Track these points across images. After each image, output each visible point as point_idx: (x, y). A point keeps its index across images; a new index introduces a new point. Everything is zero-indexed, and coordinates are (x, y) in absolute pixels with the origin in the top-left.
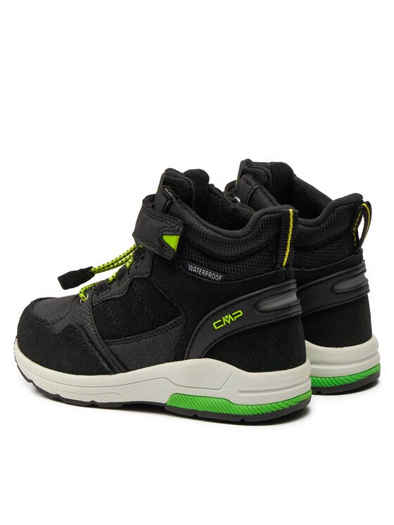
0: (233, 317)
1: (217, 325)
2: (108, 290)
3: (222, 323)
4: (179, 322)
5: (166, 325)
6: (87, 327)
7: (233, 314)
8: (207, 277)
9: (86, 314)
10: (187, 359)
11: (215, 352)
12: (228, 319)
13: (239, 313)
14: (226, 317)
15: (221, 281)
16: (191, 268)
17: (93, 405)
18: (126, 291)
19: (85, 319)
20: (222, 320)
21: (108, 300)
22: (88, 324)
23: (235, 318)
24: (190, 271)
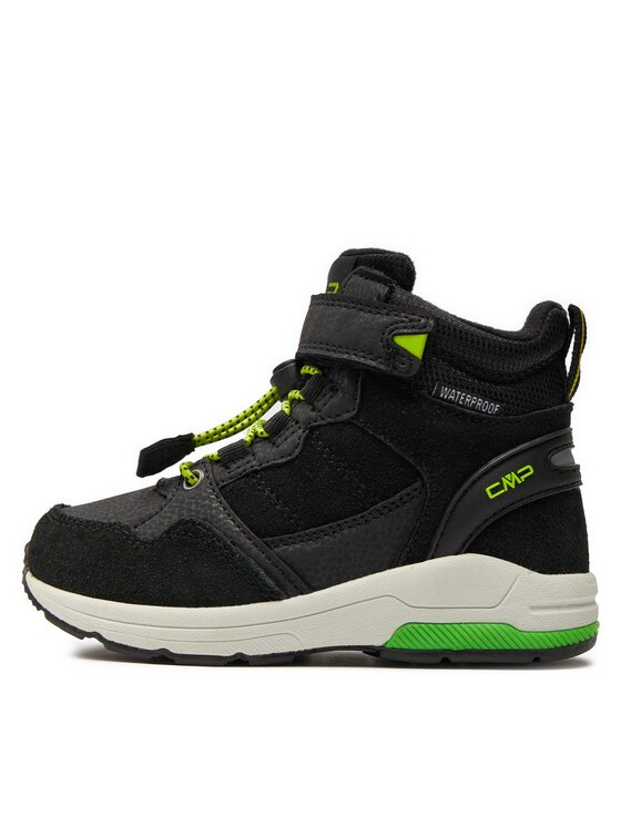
0: (519, 475)
1: (493, 491)
2: (250, 457)
3: (501, 487)
4: (416, 493)
5: (391, 500)
6: (219, 520)
7: (519, 471)
8: (473, 408)
9: (211, 500)
10: (433, 558)
11: (486, 541)
12: (510, 480)
13: (528, 471)
14: (508, 476)
15: (497, 414)
16: (447, 393)
17: (239, 661)
18: (298, 451)
19: (210, 507)
20: (502, 483)
21: (256, 472)
22: (221, 516)
23: (523, 477)
24: (442, 399)
